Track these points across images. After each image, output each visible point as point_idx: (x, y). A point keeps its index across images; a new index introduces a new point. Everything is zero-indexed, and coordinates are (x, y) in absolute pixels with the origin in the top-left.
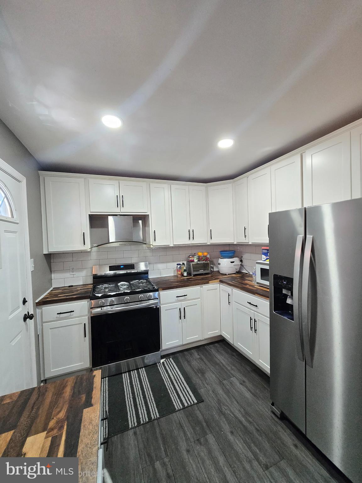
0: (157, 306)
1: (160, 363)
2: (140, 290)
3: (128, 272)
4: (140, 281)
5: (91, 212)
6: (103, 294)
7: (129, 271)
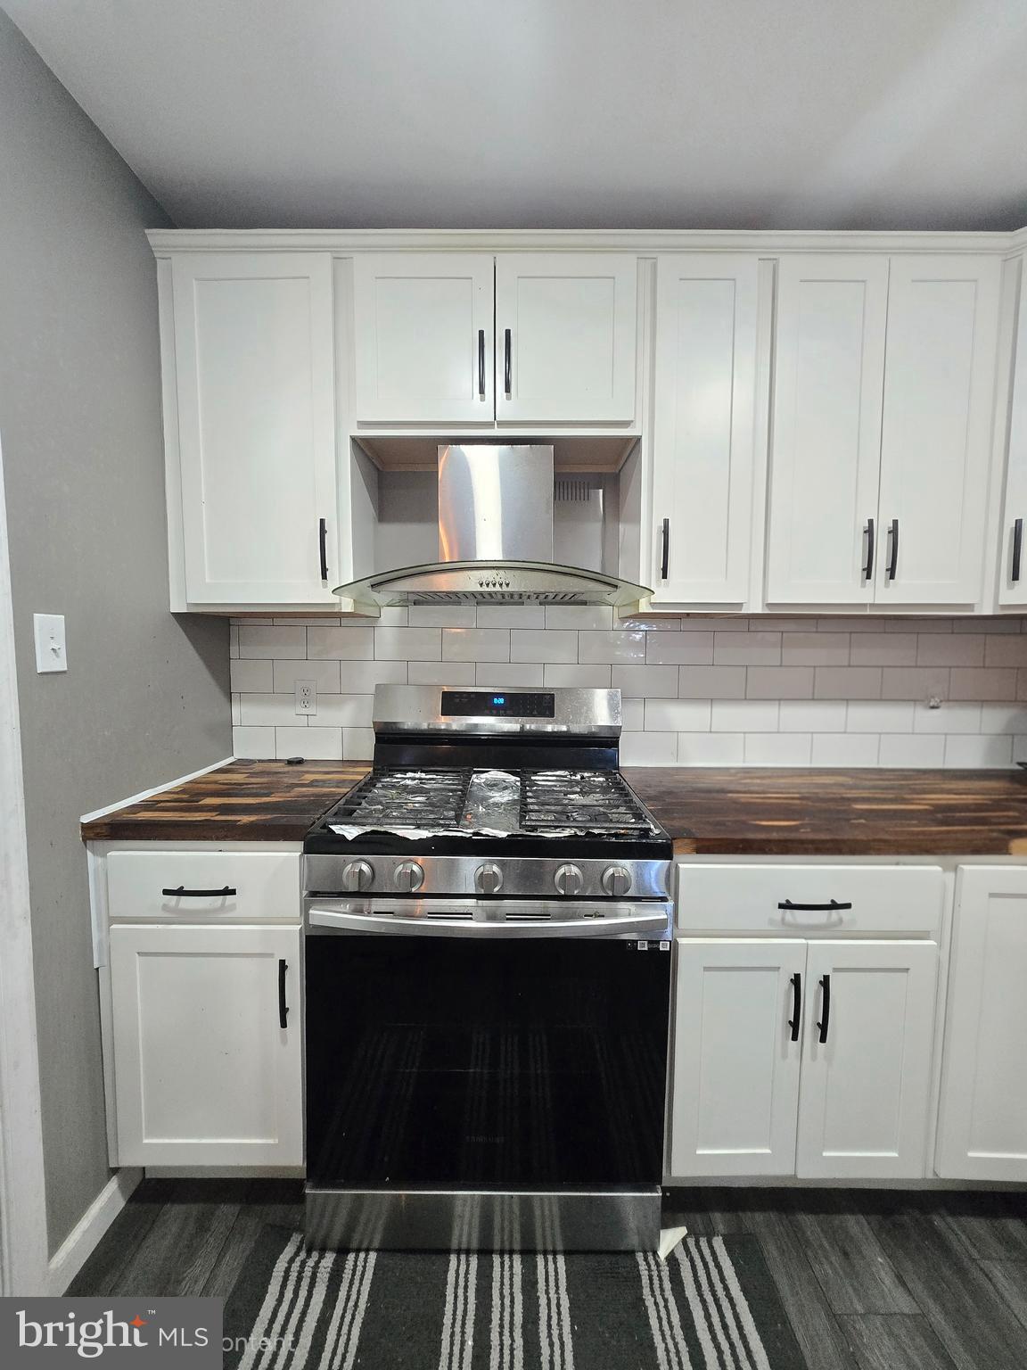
0: (658, 942)
1: (655, 1253)
2: (567, 833)
3: (528, 727)
4: (578, 777)
5: (363, 424)
6: (368, 829)
7: (532, 725)
